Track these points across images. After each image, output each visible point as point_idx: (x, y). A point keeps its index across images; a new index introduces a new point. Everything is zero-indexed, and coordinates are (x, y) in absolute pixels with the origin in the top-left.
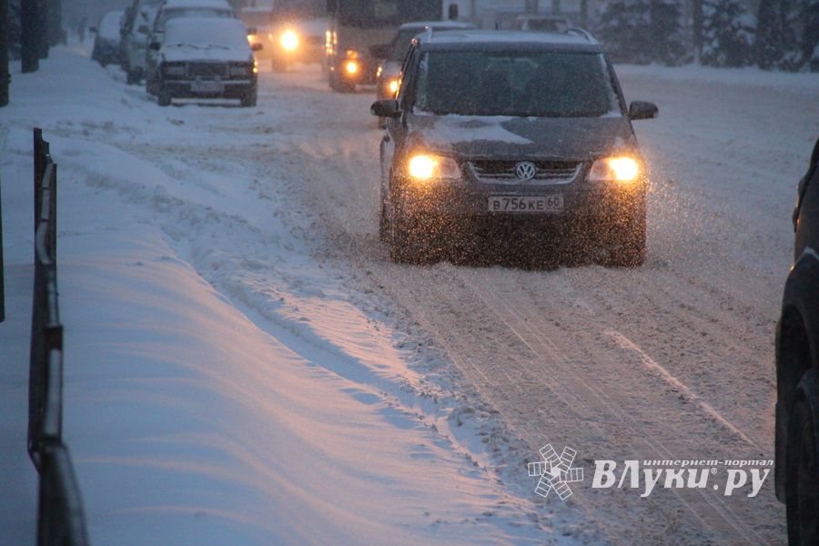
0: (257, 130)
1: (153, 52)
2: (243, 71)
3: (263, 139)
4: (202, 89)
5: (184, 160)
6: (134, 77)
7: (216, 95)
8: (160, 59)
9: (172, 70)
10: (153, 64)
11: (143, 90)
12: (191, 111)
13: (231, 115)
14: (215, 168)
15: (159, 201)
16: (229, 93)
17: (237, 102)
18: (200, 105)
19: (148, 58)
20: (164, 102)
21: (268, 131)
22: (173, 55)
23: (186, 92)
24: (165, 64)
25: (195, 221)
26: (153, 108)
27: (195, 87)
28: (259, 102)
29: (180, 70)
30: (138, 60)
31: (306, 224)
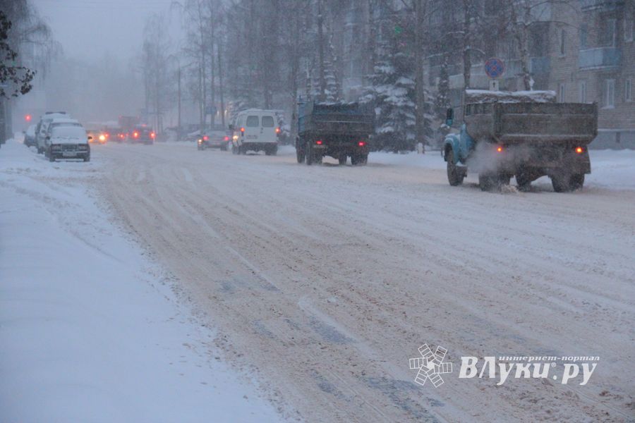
0: (89, 171)
1: (47, 140)
2: (84, 148)
3: (91, 174)
4: (68, 155)
5: (58, 183)
6: (40, 151)
7: (74, 157)
8: (50, 143)
9: (55, 148)
10: (47, 145)
11: (44, 156)
12: (63, 164)
13: (80, 165)
14: (71, 186)
15: (46, 199)
16: (79, 156)
17: (83, 160)
19: (46, 142)
20: (52, 160)
21: (94, 171)
22: (55, 141)
23: (61, 156)
24: (52, 145)
25: (61, 206)
26: (48, 163)
27: (64, 154)
28: (91, 160)
29: (58, 148)
30: (42, 144)
31: (107, 207)
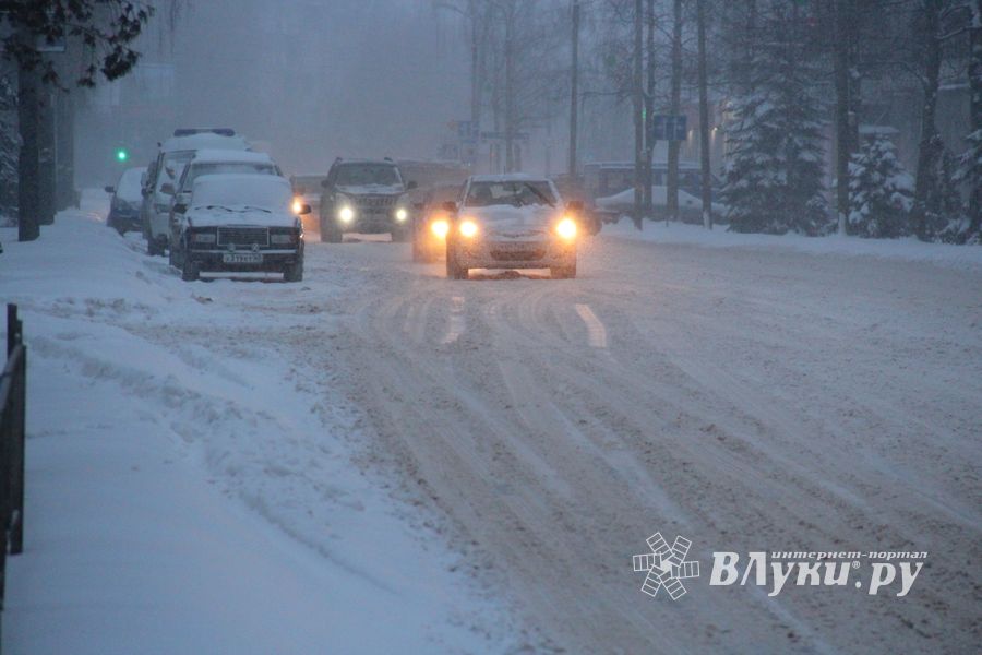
0: (300, 309)
1: (178, 216)
2: (286, 239)
3: (307, 319)
4: (236, 261)
5: (207, 346)
6: (157, 247)
7: (254, 268)
8: (186, 224)
9: (200, 238)
10: (176, 229)
11: (166, 261)
12: (222, 288)
13: (271, 292)
14: (244, 355)
15: (171, 395)
16: (270, 264)
17: (281, 275)
18: (234, 279)
19: (172, 220)
20: (190, 276)
21: (313, 310)
22: (202, 219)
23: (215, 264)
24: (193, 230)
25: (213, 418)
26: (176, 283)
27: (227, 258)
28: (305, 276)
29: (211, 237)
30: (161, 226)
31: (350, 422)
